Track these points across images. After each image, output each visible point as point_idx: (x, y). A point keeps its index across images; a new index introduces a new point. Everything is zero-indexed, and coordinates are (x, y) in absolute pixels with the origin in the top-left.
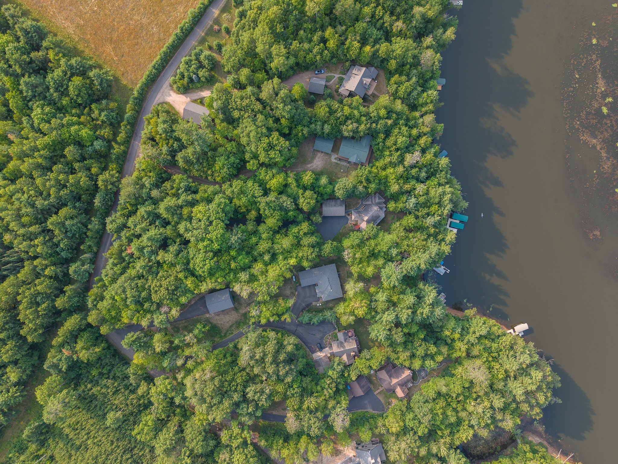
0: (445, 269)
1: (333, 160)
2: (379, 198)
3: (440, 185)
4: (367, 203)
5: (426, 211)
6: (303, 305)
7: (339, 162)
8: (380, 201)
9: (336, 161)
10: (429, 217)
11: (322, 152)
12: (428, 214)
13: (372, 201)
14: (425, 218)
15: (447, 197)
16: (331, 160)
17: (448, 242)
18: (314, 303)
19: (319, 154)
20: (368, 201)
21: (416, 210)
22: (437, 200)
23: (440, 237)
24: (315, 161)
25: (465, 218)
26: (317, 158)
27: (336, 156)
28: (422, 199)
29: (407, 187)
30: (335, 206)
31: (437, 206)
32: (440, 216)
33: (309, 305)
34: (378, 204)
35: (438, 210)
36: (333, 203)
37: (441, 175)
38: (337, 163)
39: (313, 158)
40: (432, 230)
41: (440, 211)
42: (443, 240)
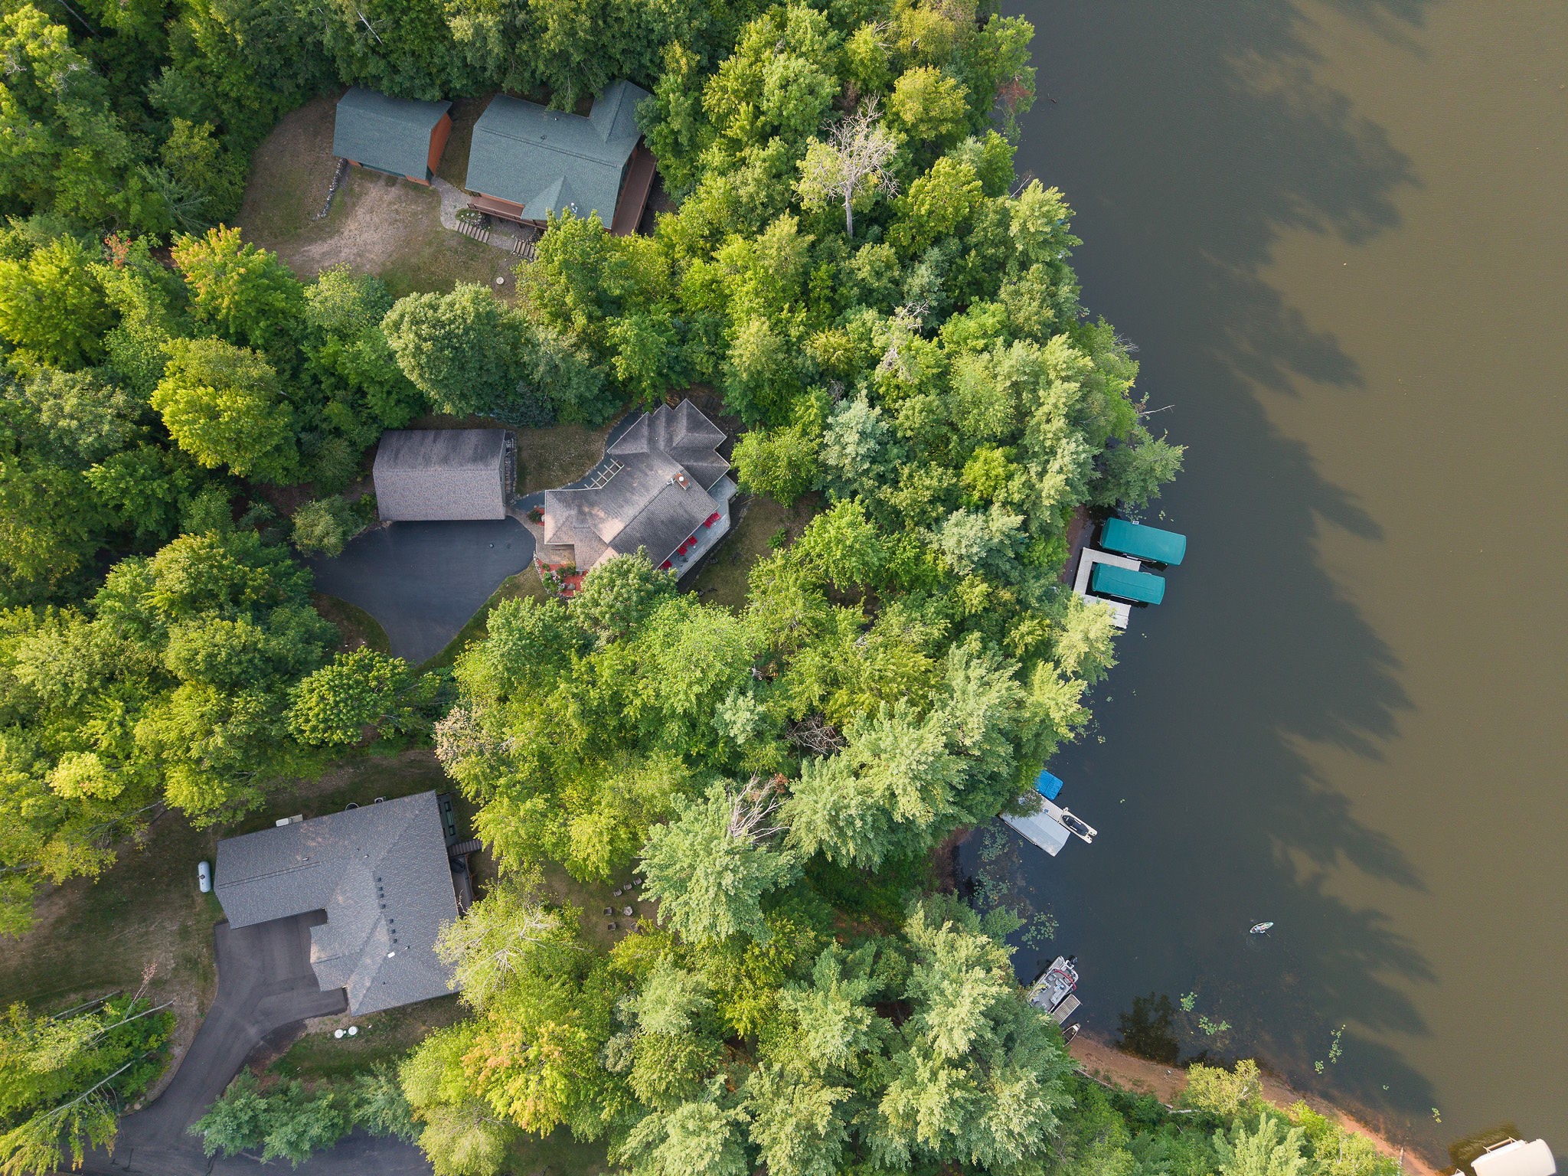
0: (1069, 822)
1: (450, 223)
2: (695, 425)
3: (1012, 333)
4: (629, 449)
5: (933, 479)
6: (253, 1031)
7: (482, 235)
8: (701, 437)
9: (466, 229)
10: (955, 516)
11: (392, 180)
12: (950, 500)
13: (652, 441)
14: (934, 524)
15: (1057, 396)
16: (436, 221)
17: (1070, 664)
18: (314, 1026)
19: (375, 192)
20: (634, 436)
21: (881, 479)
22: (997, 415)
23: (1025, 632)
24: (351, 227)
25: (1171, 546)
26: (360, 212)
27: (465, 201)
28: (912, 413)
29: (826, 344)
30: (445, 460)
31: (998, 454)
32: (1019, 508)
33: (283, 1035)
34: (679, 454)
35: (1009, 477)
36: (439, 448)
37: (1024, 286)
38: (470, 241)
39: (340, 210)
40: (974, 594)
41: (1016, 484)
42: (1043, 650)
